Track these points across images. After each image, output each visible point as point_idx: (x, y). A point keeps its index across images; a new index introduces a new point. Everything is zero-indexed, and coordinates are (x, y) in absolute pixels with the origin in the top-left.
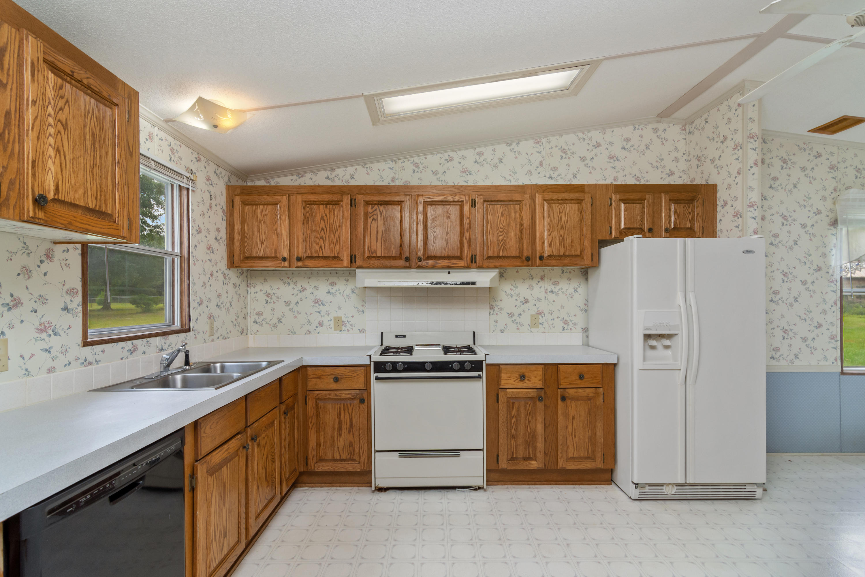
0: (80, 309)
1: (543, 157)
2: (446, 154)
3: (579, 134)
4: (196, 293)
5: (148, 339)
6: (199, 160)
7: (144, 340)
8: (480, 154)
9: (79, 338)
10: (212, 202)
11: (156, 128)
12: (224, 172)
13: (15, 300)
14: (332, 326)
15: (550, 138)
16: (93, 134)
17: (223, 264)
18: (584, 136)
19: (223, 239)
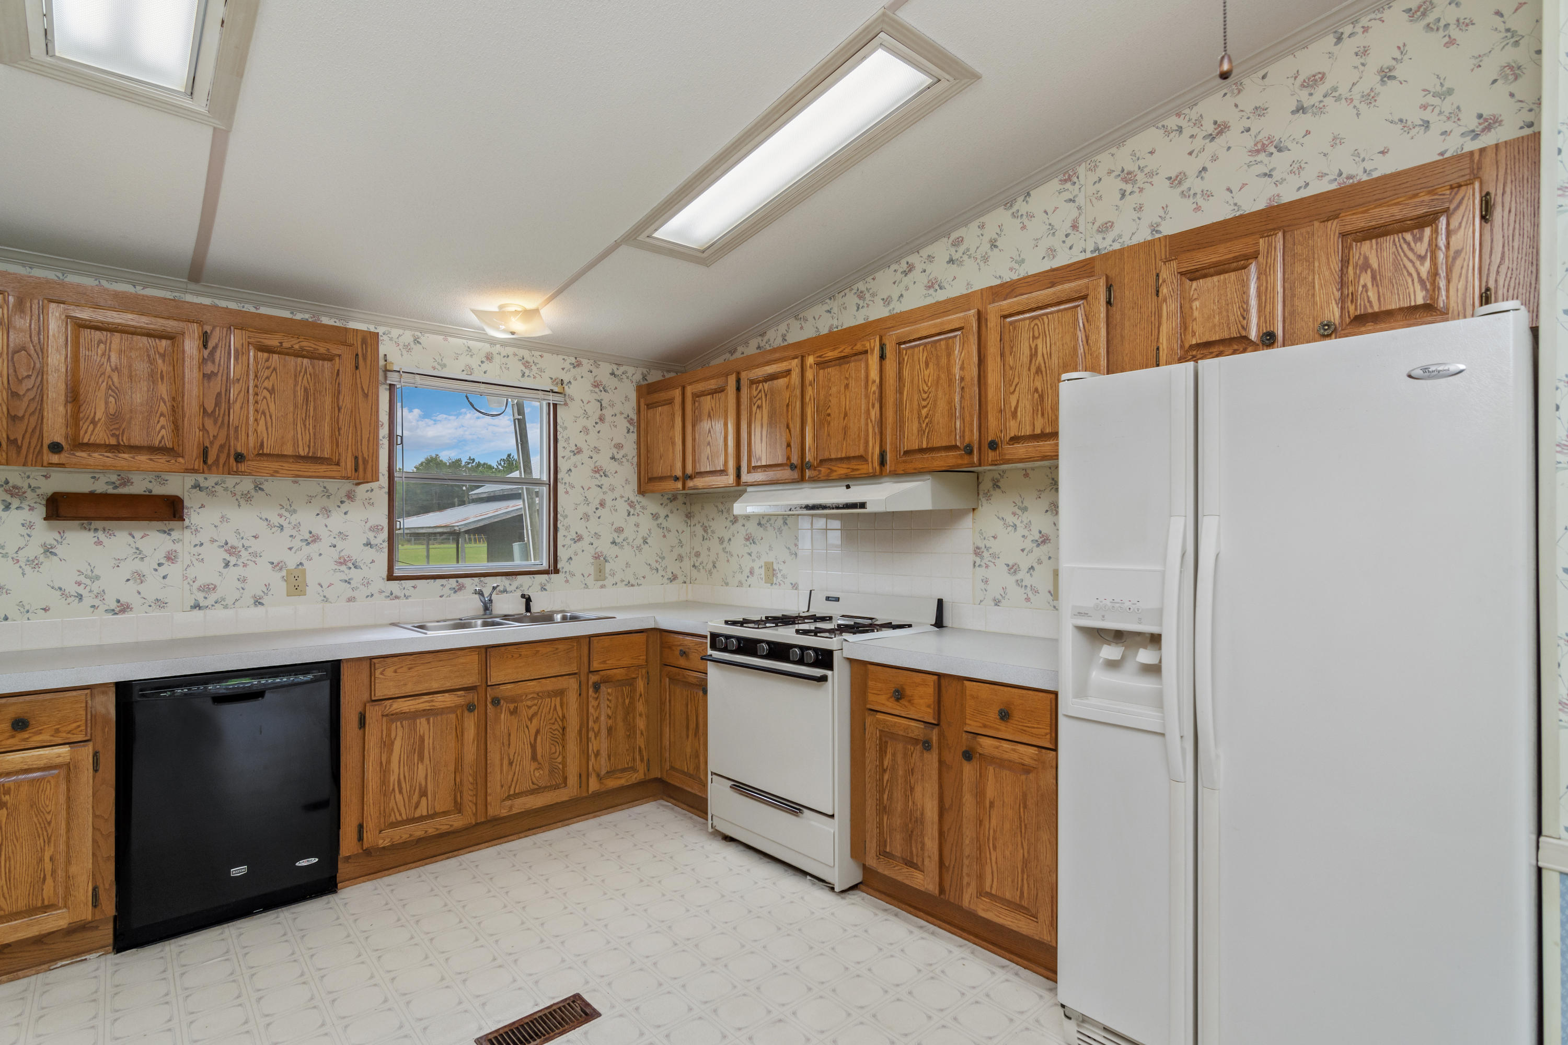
0: (386, 544)
1: (1079, 208)
2: (903, 262)
3: (1165, 123)
4: (567, 528)
5: (482, 579)
6: (577, 365)
7: (476, 579)
8: (957, 243)
9: (385, 574)
10: (604, 411)
11: (498, 346)
12: (631, 370)
13: (314, 536)
14: (763, 576)
15: (1095, 158)
16: (306, 389)
17: (631, 490)
18: (1181, 122)
19: (630, 457)
